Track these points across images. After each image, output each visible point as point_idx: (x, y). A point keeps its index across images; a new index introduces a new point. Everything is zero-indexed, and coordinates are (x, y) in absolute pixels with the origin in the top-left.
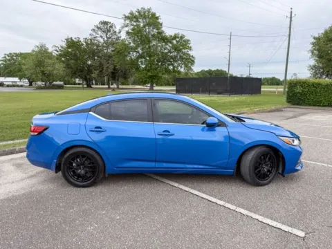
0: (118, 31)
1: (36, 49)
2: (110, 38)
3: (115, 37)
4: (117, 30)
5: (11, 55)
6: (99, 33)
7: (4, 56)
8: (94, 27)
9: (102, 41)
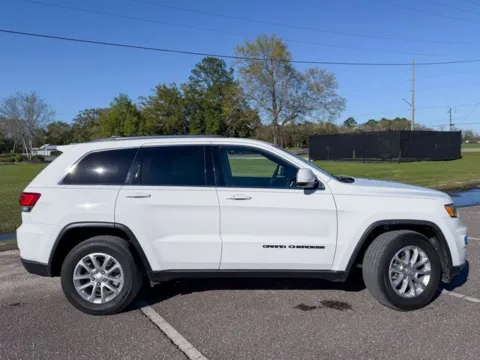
0: (228, 71)
1: (115, 103)
2: (217, 81)
3: (225, 79)
4: (228, 69)
5: (87, 112)
6: (203, 75)
7: (78, 114)
8: (194, 68)
9: (206, 85)
